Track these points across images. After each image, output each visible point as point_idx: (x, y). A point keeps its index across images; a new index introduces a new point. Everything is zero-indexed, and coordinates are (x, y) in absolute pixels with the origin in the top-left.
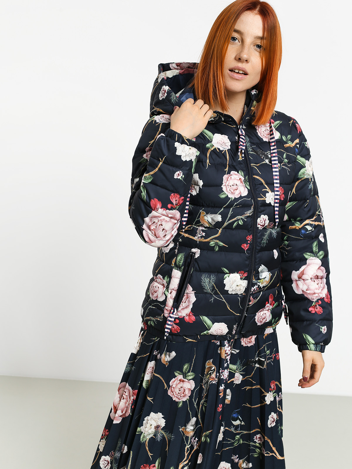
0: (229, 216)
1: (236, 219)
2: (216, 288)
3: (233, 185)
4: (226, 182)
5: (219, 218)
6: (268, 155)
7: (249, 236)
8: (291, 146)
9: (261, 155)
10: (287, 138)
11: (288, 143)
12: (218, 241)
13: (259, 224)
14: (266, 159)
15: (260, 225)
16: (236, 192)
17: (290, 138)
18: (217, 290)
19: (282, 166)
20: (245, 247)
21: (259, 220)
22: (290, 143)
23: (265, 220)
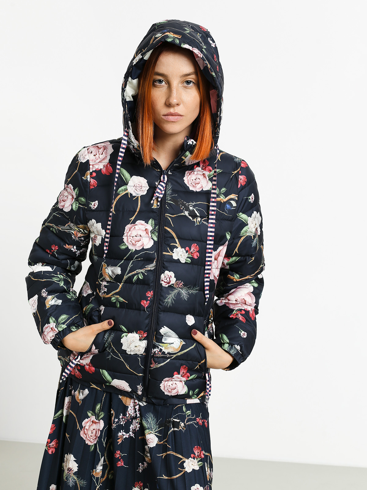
0: (128, 269)
1: (135, 272)
2: (112, 346)
3: (136, 236)
4: (128, 233)
5: (118, 271)
6: (189, 206)
7: (149, 292)
8: (222, 201)
9: (181, 206)
10: (220, 191)
11: (220, 196)
12: (118, 297)
13: (162, 280)
14: (185, 211)
15: (163, 282)
16: (137, 243)
17: (224, 191)
18: (114, 348)
19: (202, 222)
20: (145, 304)
21: (162, 276)
22: (222, 197)
23: (169, 276)
